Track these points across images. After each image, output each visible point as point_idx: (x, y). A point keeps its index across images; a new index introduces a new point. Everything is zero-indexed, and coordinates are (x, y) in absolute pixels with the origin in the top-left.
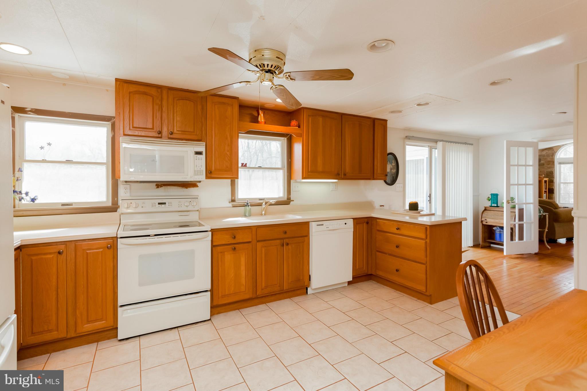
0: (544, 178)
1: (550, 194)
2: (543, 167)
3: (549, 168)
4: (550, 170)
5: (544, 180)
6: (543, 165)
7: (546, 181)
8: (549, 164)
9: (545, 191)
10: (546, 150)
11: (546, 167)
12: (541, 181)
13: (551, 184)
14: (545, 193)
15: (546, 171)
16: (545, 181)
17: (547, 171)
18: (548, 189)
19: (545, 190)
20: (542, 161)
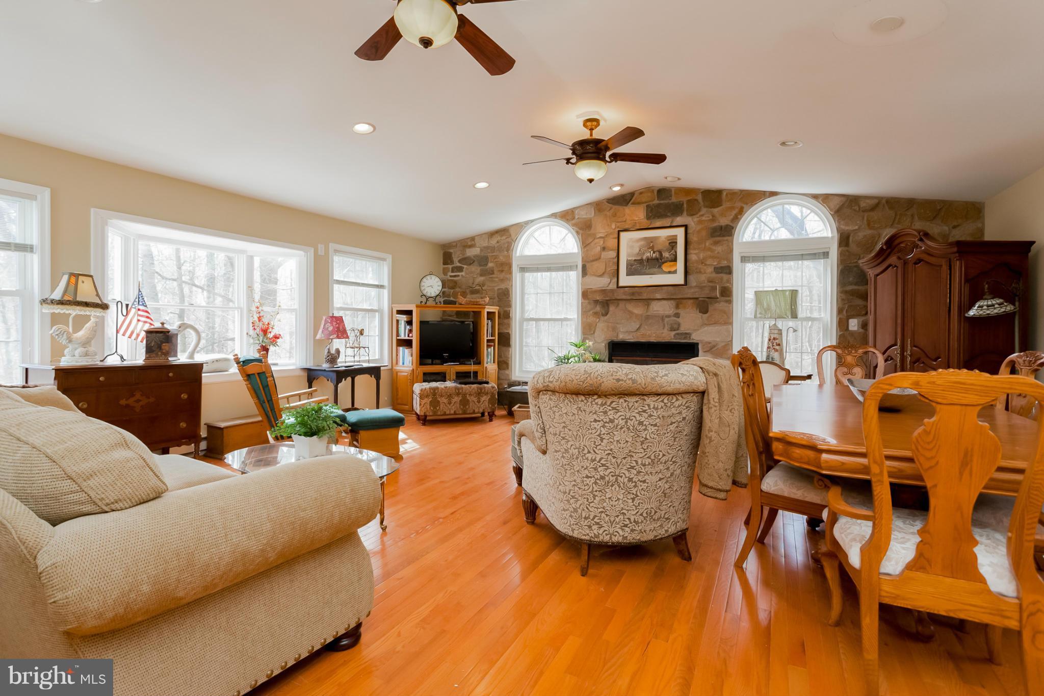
0: (487, 307)
1: (504, 349)
2: (492, 278)
3: (502, 280)
4: (503, 286)
5: (486, 310)
6: (491, 274)
7: (490, 315)
8: (502, 271)
9: (488, 341)
10: (496, 235)
11: (497, 277)
12: (480, 312)
13: (506, 321)
14: (488, 346)
15: (496, 289)
16: (488, 313)
17: (498, 289)
18: (499, 334)
19: (489, 338)
20: (491, 262)
